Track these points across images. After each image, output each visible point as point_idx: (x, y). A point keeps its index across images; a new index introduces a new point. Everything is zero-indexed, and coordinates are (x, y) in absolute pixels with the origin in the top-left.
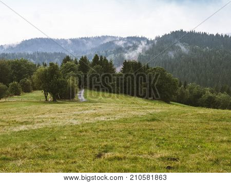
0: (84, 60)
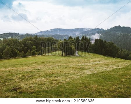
0: (78, 38)
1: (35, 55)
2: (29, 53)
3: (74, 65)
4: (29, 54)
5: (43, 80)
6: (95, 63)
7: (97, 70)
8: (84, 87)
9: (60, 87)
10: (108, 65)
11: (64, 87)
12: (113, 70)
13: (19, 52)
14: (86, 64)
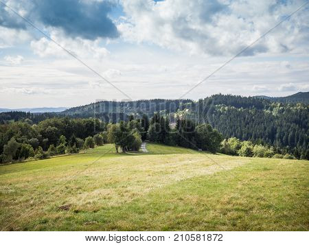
1: (65, 153)
2: (52, 149)
3: (148, 168)
4: (53, 152)
5: (105, 192)
6: (184, 162)
7: (191, 173)
8: (178, 199)
9: (137, 200)
10: (207, 165)
11: (145, 201)
12: (218, 173)
13: (32, 149)
14: (168, 165)
